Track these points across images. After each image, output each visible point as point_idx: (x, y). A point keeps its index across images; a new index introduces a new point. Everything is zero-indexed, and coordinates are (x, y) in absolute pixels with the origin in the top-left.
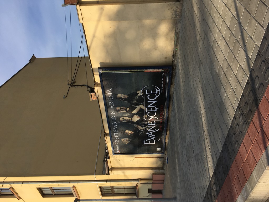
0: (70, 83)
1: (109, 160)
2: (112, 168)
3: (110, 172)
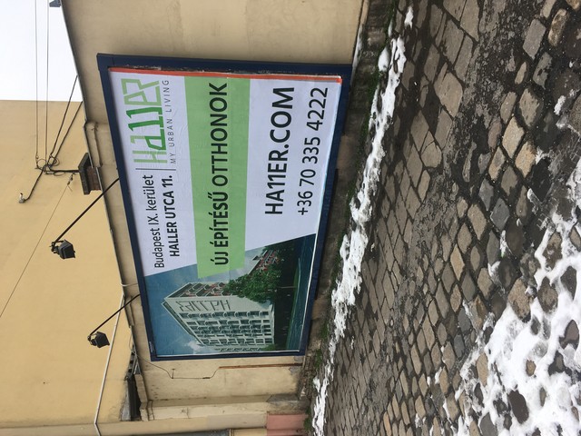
0: (42, 164)
1: (138, 378)
2: (149, 400)
3: (143, 413)
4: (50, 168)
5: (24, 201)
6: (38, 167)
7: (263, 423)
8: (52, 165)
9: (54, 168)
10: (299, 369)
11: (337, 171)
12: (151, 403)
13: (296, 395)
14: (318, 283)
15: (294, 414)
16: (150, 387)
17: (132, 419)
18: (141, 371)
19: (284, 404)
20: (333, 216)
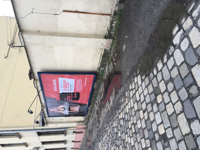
1: (44, 119)
2: (47, 122)
3: (45, 125)
4: (12, 45)
5: (6, 57)
6: (8, 45)
7: (76, 126)
8: (13, 44)
9: (14, 45)
10: (85, 117)
11: (94, 88)
12: (47, 123)
13: (84, 122)
14: (89, 104)
15: (84, 125)
16: (47, 120)
17: (43, 126)
18: (45, 117)
19: (81, 123)
20: (93, 94)
